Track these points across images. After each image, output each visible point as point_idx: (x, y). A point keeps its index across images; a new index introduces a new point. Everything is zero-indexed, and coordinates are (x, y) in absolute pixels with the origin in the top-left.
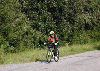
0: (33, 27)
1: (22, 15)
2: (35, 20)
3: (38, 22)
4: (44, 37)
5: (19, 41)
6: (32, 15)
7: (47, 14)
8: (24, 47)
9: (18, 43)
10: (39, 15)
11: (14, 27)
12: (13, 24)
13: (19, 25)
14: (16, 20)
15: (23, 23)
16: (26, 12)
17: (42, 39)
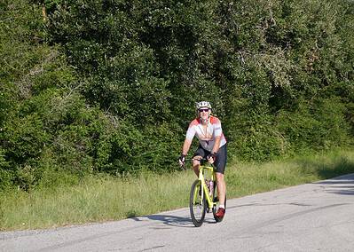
0: (89, 96)
1: (52, 53)
2: (98, 74)
3: (106, 79)
4: (127, 133)
5: (42, 148)
6: (87, 55)
7: (141, 52)
8: (57, 170)
9: (39, 155)
10: (109, 56)
11: (24, 98)
12: (22, 88)
13: (42, 89)
14: (32, 73)
15: (54, 83)
16: (64, 43)
17: (122, 142)
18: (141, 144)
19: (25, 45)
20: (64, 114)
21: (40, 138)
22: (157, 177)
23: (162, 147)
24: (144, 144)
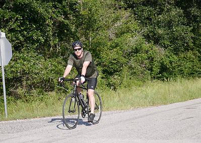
0: (147, 38)
1: (126, 14)
2: (152, 25)
3: (156, 27)
4: (169, 57)
5: (122, 66)
6: (146, 14)
7: (176, 12)
8: (130, 79)
9: (121, 70)
10: (158, 15)
11: (112, 40)
12: (111, 33)
13: (121, 34)
14: (116, 25)
15: (128, 30)
16: (133, 8)
17: (167, 62)
18: (177, 63)
19: (112, 10)
20: (134, 48)
21: (121, 61)
22: (187, 81)
23: (189, 65)
24: (179, 63)
